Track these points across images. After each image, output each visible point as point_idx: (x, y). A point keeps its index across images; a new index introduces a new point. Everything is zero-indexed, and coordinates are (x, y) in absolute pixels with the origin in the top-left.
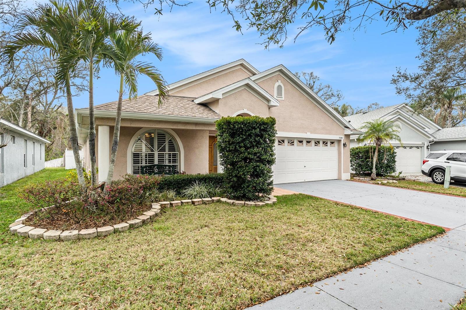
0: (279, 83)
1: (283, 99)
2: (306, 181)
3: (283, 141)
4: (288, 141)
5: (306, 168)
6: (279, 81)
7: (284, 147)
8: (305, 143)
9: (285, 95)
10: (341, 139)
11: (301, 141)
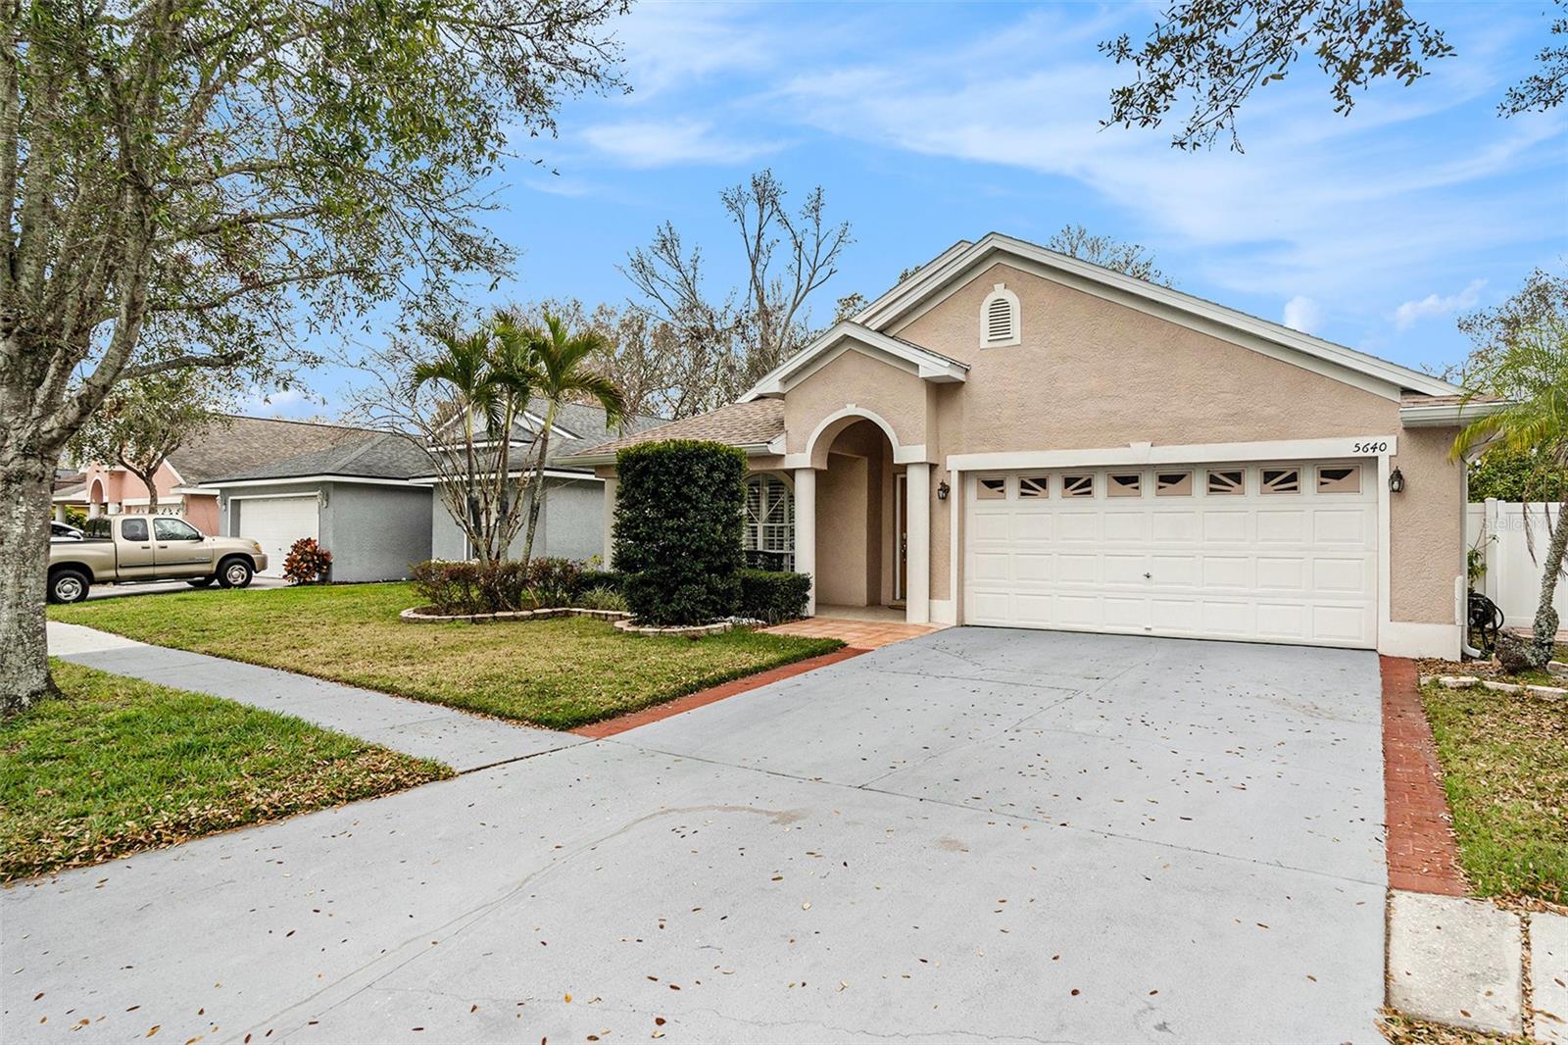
0: (999, 292)
1: (1017, 340)
2: (1155, 632)
3: (1042, 483)
4: (1066, 479)
5: (1157, 583)
6: (999, 287)
7: (1045, 501)
8: (1148, 484)
9: (1024, 328)
10: (1374, 455)
11: (1127, 478)
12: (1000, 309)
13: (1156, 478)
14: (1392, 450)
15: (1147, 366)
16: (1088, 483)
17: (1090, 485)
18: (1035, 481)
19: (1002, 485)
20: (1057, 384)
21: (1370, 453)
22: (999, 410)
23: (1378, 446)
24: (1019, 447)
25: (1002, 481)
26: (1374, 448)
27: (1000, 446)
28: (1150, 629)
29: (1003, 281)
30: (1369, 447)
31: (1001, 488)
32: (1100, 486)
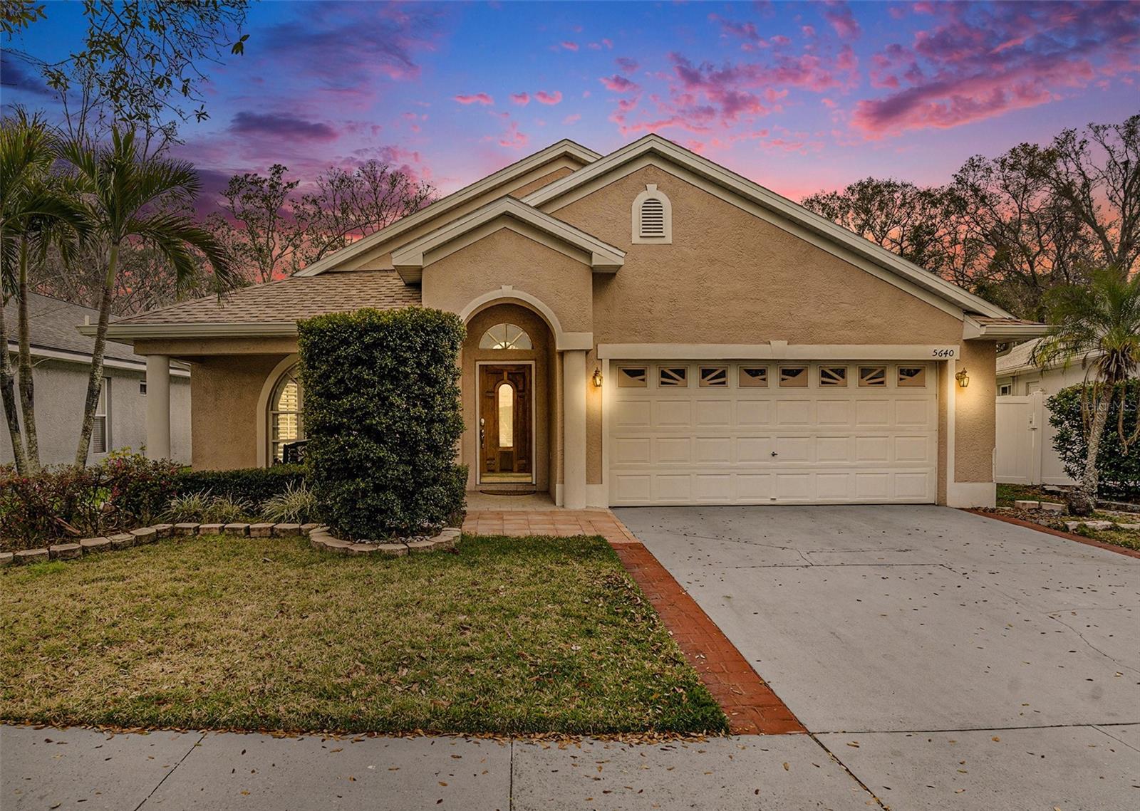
0: (652, 191)
1: (669, 240)
2: (779, 501)
3: (681, 373)
4: (703, 370)
5: (781, 460)
6: (652, 187)
7: (684, 390)
8: (773, 376)
9: (674, 229)
10: (945, 359)
11: (755, 371)
12: (652, 208)
13: (779, 372)
14: (957, 356)
15: (784, 275)
16: (723, 374)
17: (724, 376)
18: (674, 371)
19: (643, 374)
20: (706, 284)
21: (943, 358)
22: (650, 303)
23: (948, 352)
24: (671, 339)
25: (643, 371)
26: (946, 354)
27: (650, 338)
28: (775, 499)
29: (655, 182)
30: (942, 352)
31: (641, 377)
32: (733, 376)
